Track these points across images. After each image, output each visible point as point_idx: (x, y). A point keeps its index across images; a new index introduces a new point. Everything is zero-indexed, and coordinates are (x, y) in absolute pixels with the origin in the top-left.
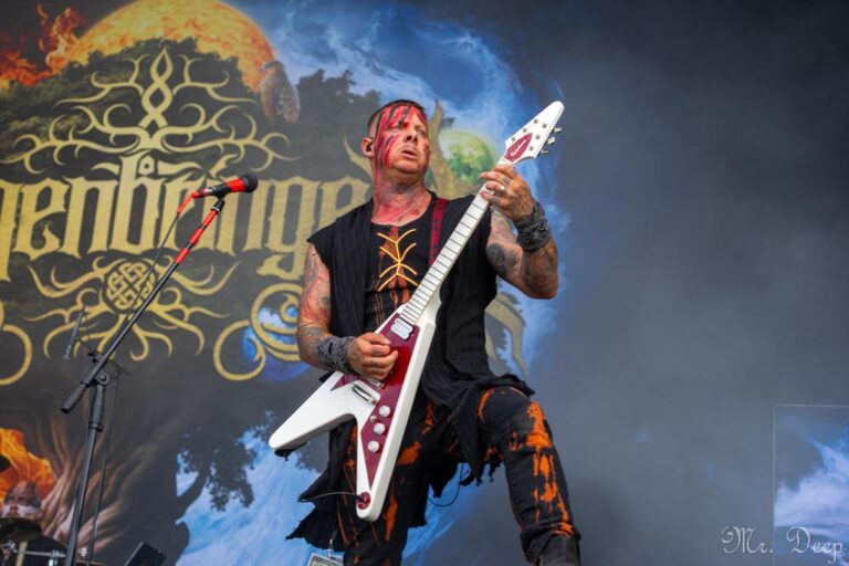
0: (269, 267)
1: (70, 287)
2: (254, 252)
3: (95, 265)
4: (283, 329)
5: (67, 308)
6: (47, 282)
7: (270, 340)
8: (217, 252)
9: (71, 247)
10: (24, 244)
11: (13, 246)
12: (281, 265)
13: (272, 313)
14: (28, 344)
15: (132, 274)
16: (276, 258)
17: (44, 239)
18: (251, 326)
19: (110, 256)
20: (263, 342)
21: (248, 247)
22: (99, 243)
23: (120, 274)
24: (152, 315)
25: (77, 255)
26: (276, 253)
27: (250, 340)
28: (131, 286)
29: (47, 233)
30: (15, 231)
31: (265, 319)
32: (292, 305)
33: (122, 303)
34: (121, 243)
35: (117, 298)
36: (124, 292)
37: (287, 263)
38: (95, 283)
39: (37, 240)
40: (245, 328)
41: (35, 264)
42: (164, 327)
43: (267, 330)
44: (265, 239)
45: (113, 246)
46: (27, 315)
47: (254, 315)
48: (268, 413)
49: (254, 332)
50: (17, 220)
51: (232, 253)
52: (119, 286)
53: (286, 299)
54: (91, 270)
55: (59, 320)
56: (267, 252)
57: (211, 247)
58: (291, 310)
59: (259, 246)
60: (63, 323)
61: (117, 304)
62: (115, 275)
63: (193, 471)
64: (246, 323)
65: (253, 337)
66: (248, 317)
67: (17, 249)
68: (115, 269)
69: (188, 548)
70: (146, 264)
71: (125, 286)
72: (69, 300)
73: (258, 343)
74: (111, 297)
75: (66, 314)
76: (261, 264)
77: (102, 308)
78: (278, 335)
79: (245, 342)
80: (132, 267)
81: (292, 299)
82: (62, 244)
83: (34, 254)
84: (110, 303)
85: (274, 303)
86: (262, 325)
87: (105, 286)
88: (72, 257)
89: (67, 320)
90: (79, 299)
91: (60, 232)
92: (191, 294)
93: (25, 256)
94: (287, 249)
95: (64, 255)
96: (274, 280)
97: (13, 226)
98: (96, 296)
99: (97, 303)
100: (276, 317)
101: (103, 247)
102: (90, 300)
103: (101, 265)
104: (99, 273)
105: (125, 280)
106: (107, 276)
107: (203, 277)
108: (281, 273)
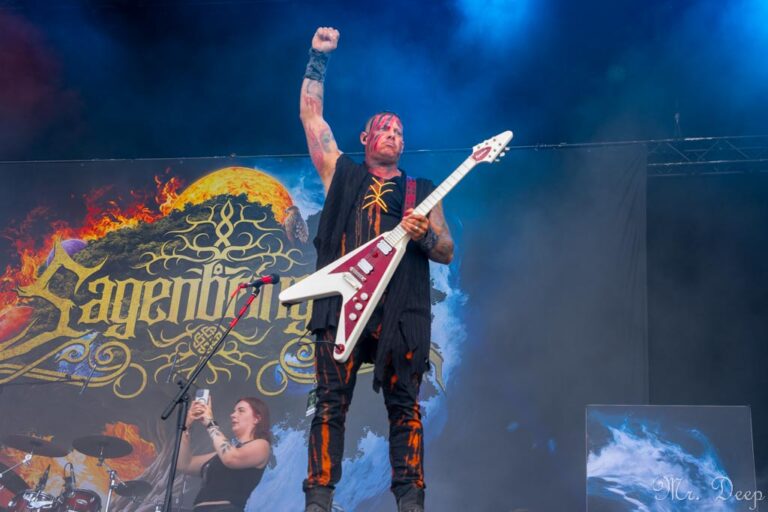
0: (291, 329)
1: (172, 341)
2: (283, 319)
3: (187, 328)
4: (298, 364)
5: (169, 354)
6: (157, 338)
7: (290, 371)
8: (260, 320)
9: (173, 318)
10: (145, 316)
11: (138, 317)
12: (297, 327)
13: (292, 356)
14: (145, 375)
15: (209, 333)
16: (295, 323)
17: (157, 313)
18: (280, 363)
19: (196, 323)
20: (286, 373)
21: (278, 317)
22: (189, 315)
23: (201, 333)
24: (220, 357)
25: (176, 322)
26: (295, 320)
27: (279, 372)
28: (208, 340)
29: (159, 310)
30: (140, 308)
31: (288, 359)
32: (304, 350)
33: (202, 350)
34: (202, 315)
35: (199, 347)
36: (203, 344)
37: (301, 326)
38: (187, 339)
39: (153, 313)
40: (277, 365)
41: (151, 328)
42: (227, 364)
43: (289, 366)
44: (289, 312)
45: (199, 316)
46: (145, 358)
47: (282, 357)
48: (288, 414)
49: (281, 367)
50: (141, 302)
51: (269, 321)
52: (200, 340)
53: (300, 347)
54: (185, 331)
55: (165, 361)
56: (288, 321)
57: (256, 317)
58: (304, 354)
59: (285, 317)
60: (167, 363)
61: (199, 350)
62: (198, 333)
64: (277, 362)
65: (281, 371)
66: (278, 358)
67: (140, 319)
68: (199, 330)
70: (218, 327)
71: (204, 340)
72: (170, 349)
73: (283, 373)
74: (196, 347)
75: (169, 357)
76: (286, 327)
77: (190, 353)
78: (295, 368)
79: (276, 373)
80: (209, 329)
81: (304, 347)
82: (167, 316)
83: (151, 322)
84: (195, 350)
85: (293, 351)
86: (286, 363)
87: (193, 340)
88: (173, 323)
89: (169, 360)
90: (176, 349)
91: (167, 309)
92: (244, 344)
93: (146, 323)
94: (302, 318)
95: (169, 322)
96: (294, 336)
97: (139, 305)
98: (188, 346)
99: (188, 350)
100: (294, 358)
101: (192, 318)
102: (184, 349)
103: (191, 328)
104: (189, 333)
105: (204, 336)
106: (194, 334)
107: (251, 335)
108: (298, 332)
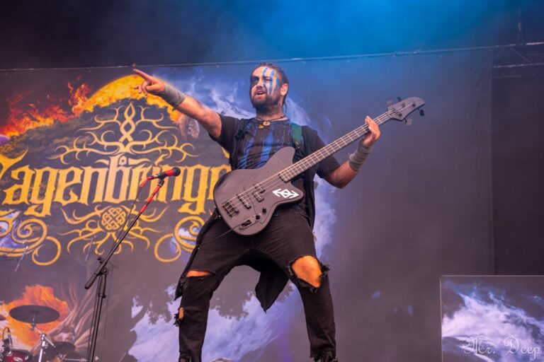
0: (185, 209)
1: (83, 219)
2: (176, 201)
3: (96, 209)
4: (190, 237)
5: (80, 229)
6: (70, 216)
7: (184, 243)
8: (158, 202)
9: (84, 200)
10: (59, 198)
11: (53, 198)
12: (190, 208)
13: (185, 230)
14: (59, 246)
15: (115, 213)
16: (188, 205)
17: (70, 196)
18: (174, 236)
19: (104, 205)
20: (180, 244)
21: (174, 199)
22: (98, 198)
23: (108, 213)
25: (87, 204)
26: (188, 202)
27: (173, 243)
28: (114, 219)
29: (71, 193)
30: (55, 192)
31: (182, 233)
32: (195, 226)
33: (109, 227)
34: (109, 198)
35: (106, 225)
36: (110, 222)
37: (193, 206)
38: (95, 217)
39: (66, 195)
40: (171, 237)
41: (64, 207)
42: (130, 238)
43: (182, 239)
44: (182, 195)
45: (106, 200)
46: (60, 232)
47: (176, 232)
49: (176, 239)
50: (56, 186)
51: (165, 202)
52: (108, 219)
53: (192, 224)
54: (94, 211)
55: (76, 235)
56: (182, 202)
57: (155, 199)
58: (195, 229)
59: (179, 199)
60: (78, 236)
61: (107, 228)
62: (106, 213)
63: (140, 305)
64: (172, 235)
65: (175, 242)
66: (173, 232)
67: (55, 200)
68: (106, 211)
69: (135, 343)
70: (122, 208)
71: (111, 219)
72: (82, 225)
73: (178, 244)
74: (103, 224)
75: (80, 232)
76: (180, 207)
77: (99, 229)
78: (188, 241)
79: (171, 245)
80: (114, 210)
81: (195, 224)
82: (79, 198)
83: (64, 203)
84: (103, 227)
85: (186, 226)
86: (180, 236)
87: (101, 219)
88: (84, 205)
89: (80, 235)
90: (87, 225)
91: (78, 193)
92: (144, 221)
93: (59, 204)
94: (193, 200)
95: (80, 204)
96: (187, 215)
97: (54, 189)
98: (96, 224)
99: (96, 227)
100: (187, 232)
101: (100, 200)
102: (93, 226)
103: (99, 209)
104: (98, 213)
105: (111, 216)
106: (102, 214)
107: (150, 214)
108: (191, 212)
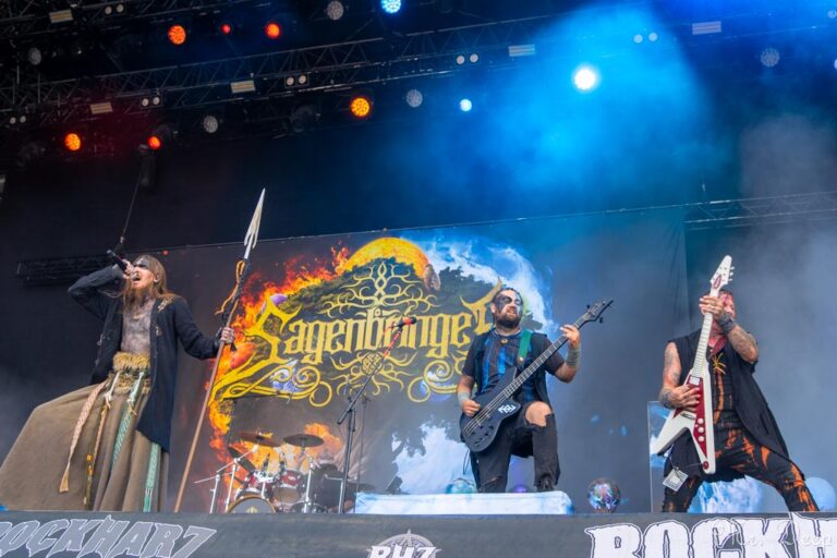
0: (431, 354)
1: (347, 366)
2: (424, 347)
3: (358, 356)
4: (438, 380)
5: (347, 374)
6: (338, 363)
7: (433, 384)
8: (408, 348)
9: (348, 349)
10: (328, 348)
11: (324, 348)
12: (436, 352)
13: (433, 373)
14: (330, 390)
15: (373, 359)
16: (433, 350)
17: (336, 345)
18: (424, 379)
19: (364, 352)
20: (429, 386)
21: (421, 345)
22: (359, 347)
23: (368, 359)
24: (381, 375)
25: (350, 352)
26: (433, 348)
27: (424, 385)
28: (372, 364)
29: (337, 343)
30: (324, 342)
31: (430, 375)
32: (441, 369)
33: (369, 371)
34: (368, 346)
35: (367, 369)
36: (370, 367)
37: (438, 351)
38: (358, 363)
39: (334, 345)
40: (420, 381)
41: (333, 356)
42: (386, 381)
43: (431, 381)
44: (429, 341)
45: (365, 348)
46: (330, 378)
47: (425, 374)
49: (425, 381)
50: (325, 337)
51: (415, 348)
52: (367, 364)
53: (438, 367)
54: (356, 358)
55: (343, 380)
56: (429, 348)
57: (406, 346)
58: (441, 371)
59: (426, 345)
60: (345, 381)
61: (367, 372)
62: (366, 359)
63: (399, 440)
64: (422, 378)
66: (423, 375)
67: (325, 350)
68: (366, 357)
70: (379, 354)
71: (370, 364)
72: (347, 371)
73: (427, 386)
74: (364, 369)
75: (346, 377)
76: (427, 352)
77: (361, 374)
78: (436, 382)
79: (422, 386)
80: (372, 356)
81: (441, 367)
82: (344, 347)
83: (333, 352)
84: (364, 372)
85: (433, 369)
86: (428, 379)
87: (362, 364)
88: (348, 353)
89: (347, 379)
90: (352, 370)
91: (343, 343)
92: (398, 366)
93: (328, 353)
94: (438, 345)
95: (345, 352)
96: (433, 359)
97: (324, 339)
98: (359, 369)
99: (359, 372)
100: (435, 375)
101: (361, 348)
102: (356, 371)
103: (360, 356)
104: (359, 359)
105: (370, 361)
106: (363, 360)
107: (402, 358)
108: (437, 356)
